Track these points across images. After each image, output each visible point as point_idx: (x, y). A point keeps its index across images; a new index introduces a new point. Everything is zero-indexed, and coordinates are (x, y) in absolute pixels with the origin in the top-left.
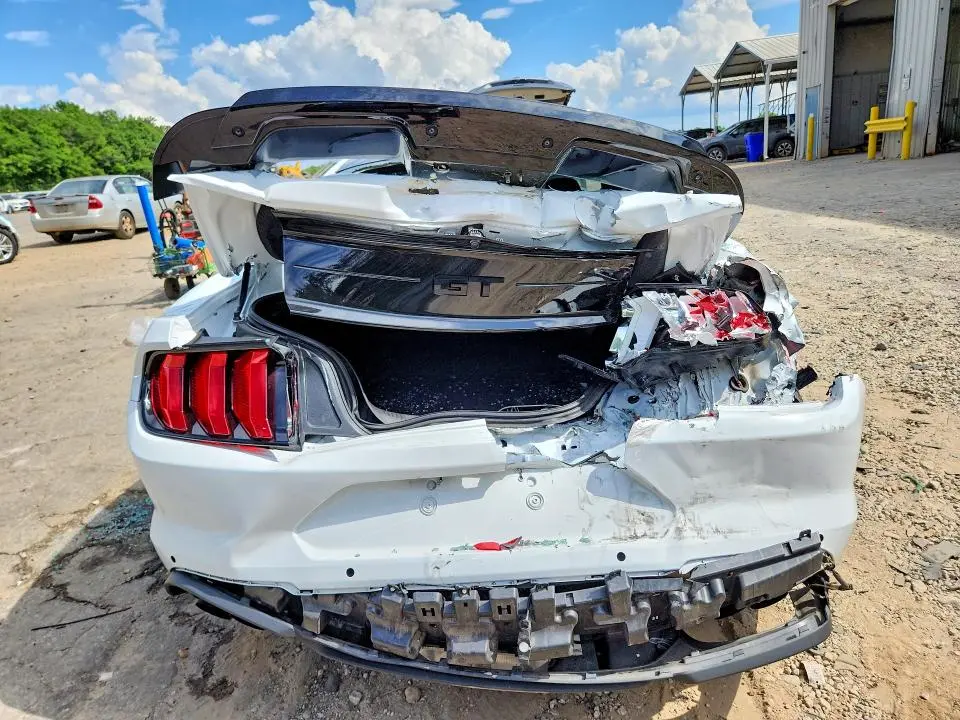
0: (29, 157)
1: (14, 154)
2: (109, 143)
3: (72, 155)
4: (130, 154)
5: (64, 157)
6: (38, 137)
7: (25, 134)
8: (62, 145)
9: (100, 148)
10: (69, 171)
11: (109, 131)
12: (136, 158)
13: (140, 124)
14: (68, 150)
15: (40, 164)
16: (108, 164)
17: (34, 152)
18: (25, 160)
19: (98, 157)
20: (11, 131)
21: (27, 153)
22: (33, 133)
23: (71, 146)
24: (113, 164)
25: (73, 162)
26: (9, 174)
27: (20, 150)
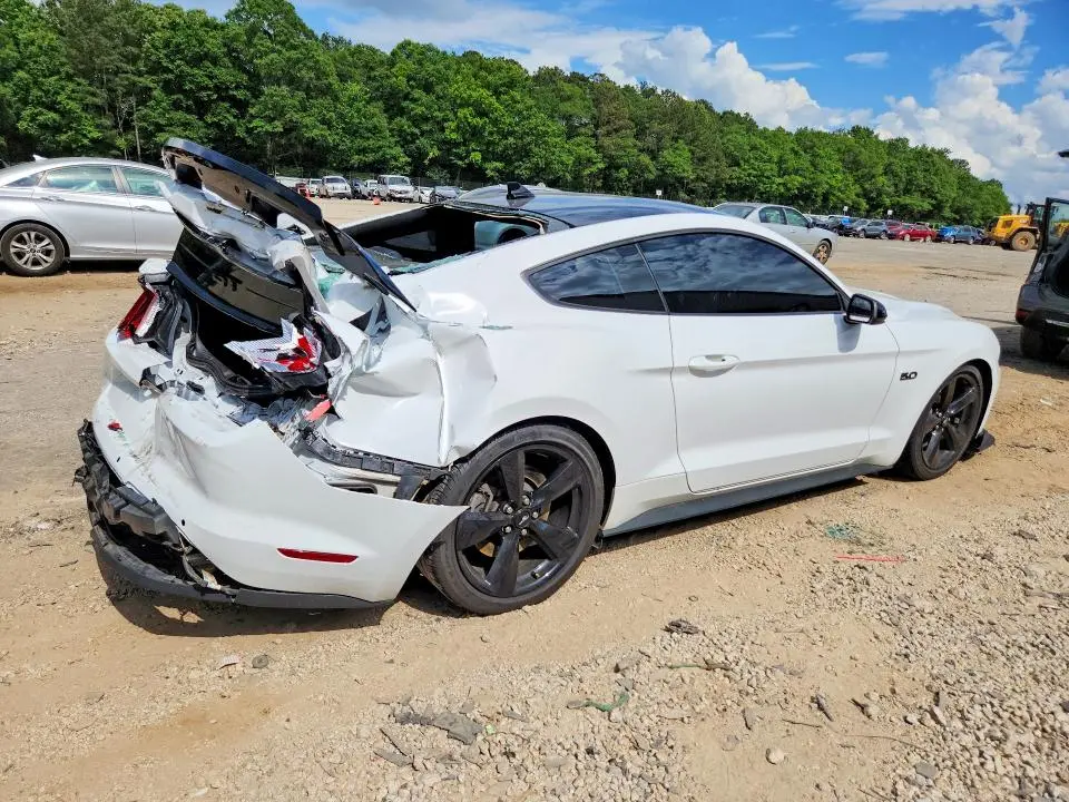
0: (800, 179)
1: (789, 174)
2: (886, 173)
3: (842, 181)
4: (901, 186)
5: (833, 183)
6: (818, 160)
7: (808, 157)
8: (837, 171)
9: (873, 176)
10: (832, 197)
11: (892, 160)
12: (907, 191)
13: (929, 156)
14: (839, 177)
15: (807, 187)
16: (874, 195)
17: (807, 174)
18: (796, 181)
19: (867, 186)
20: (796, 153)
21: (800, 175)
22: (815, 155)
23: (844, 173)
24: (879, 195)
25: (839, 190)
26: (777, 193)
27: (796, 172)
